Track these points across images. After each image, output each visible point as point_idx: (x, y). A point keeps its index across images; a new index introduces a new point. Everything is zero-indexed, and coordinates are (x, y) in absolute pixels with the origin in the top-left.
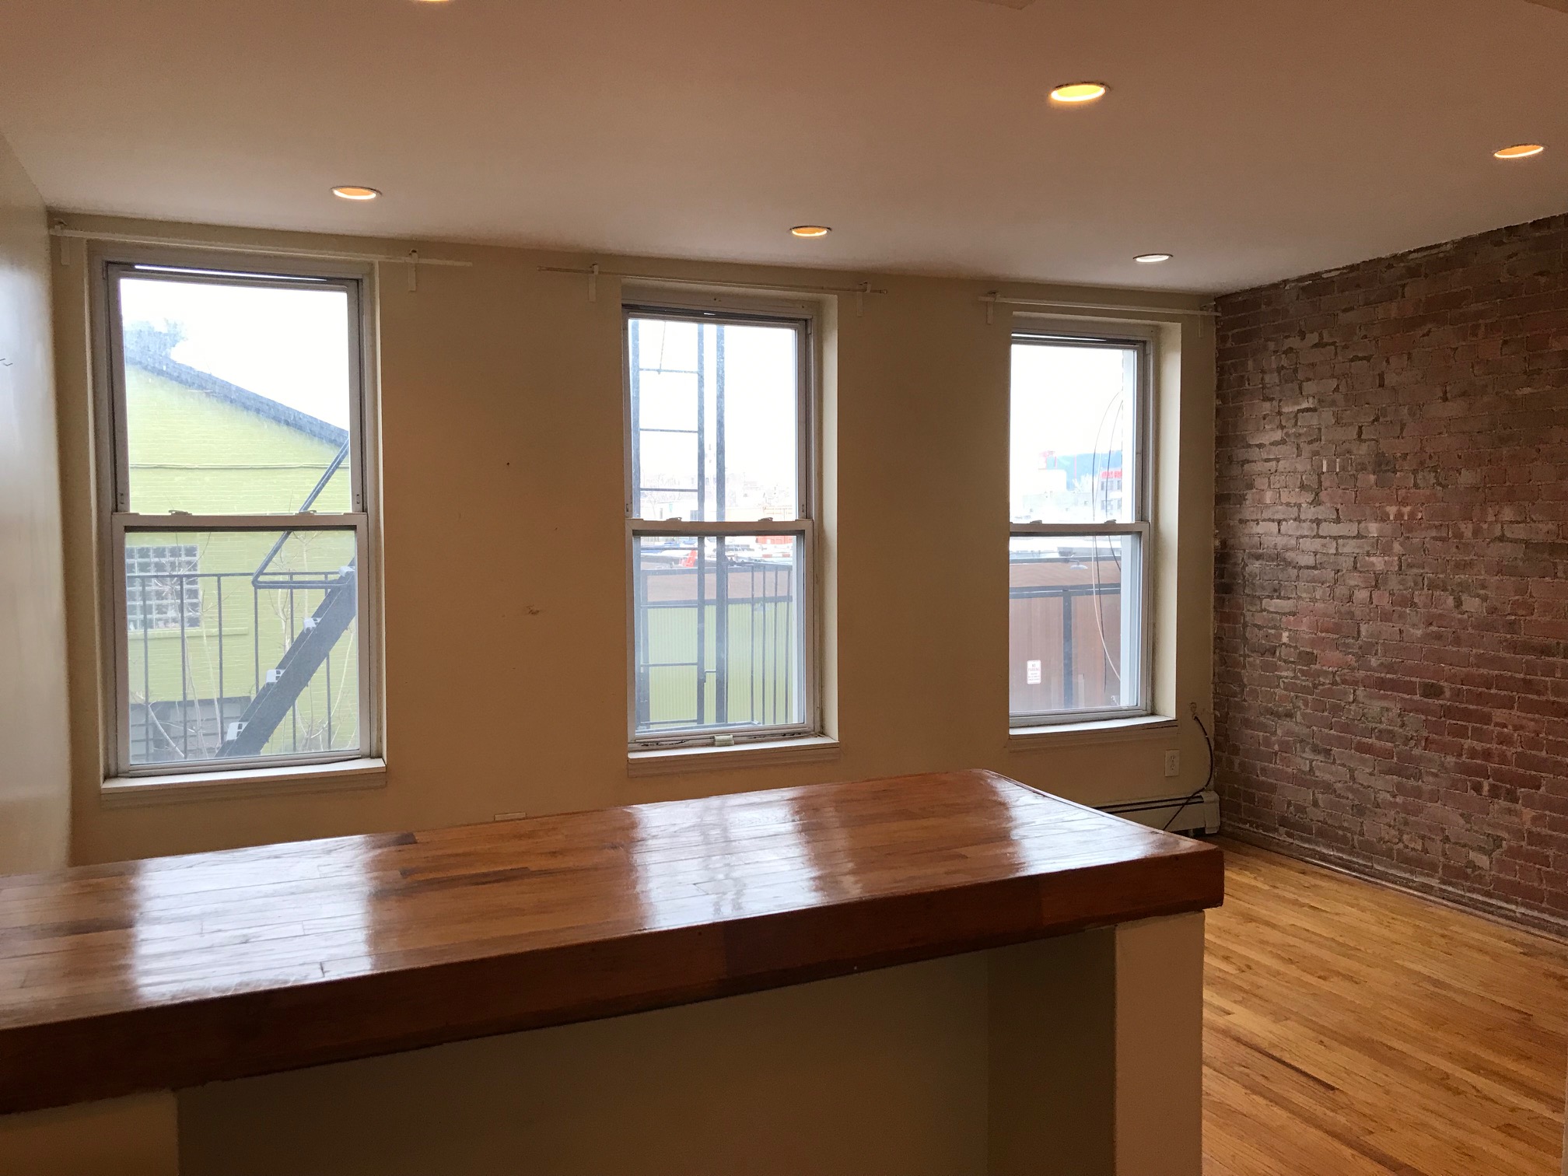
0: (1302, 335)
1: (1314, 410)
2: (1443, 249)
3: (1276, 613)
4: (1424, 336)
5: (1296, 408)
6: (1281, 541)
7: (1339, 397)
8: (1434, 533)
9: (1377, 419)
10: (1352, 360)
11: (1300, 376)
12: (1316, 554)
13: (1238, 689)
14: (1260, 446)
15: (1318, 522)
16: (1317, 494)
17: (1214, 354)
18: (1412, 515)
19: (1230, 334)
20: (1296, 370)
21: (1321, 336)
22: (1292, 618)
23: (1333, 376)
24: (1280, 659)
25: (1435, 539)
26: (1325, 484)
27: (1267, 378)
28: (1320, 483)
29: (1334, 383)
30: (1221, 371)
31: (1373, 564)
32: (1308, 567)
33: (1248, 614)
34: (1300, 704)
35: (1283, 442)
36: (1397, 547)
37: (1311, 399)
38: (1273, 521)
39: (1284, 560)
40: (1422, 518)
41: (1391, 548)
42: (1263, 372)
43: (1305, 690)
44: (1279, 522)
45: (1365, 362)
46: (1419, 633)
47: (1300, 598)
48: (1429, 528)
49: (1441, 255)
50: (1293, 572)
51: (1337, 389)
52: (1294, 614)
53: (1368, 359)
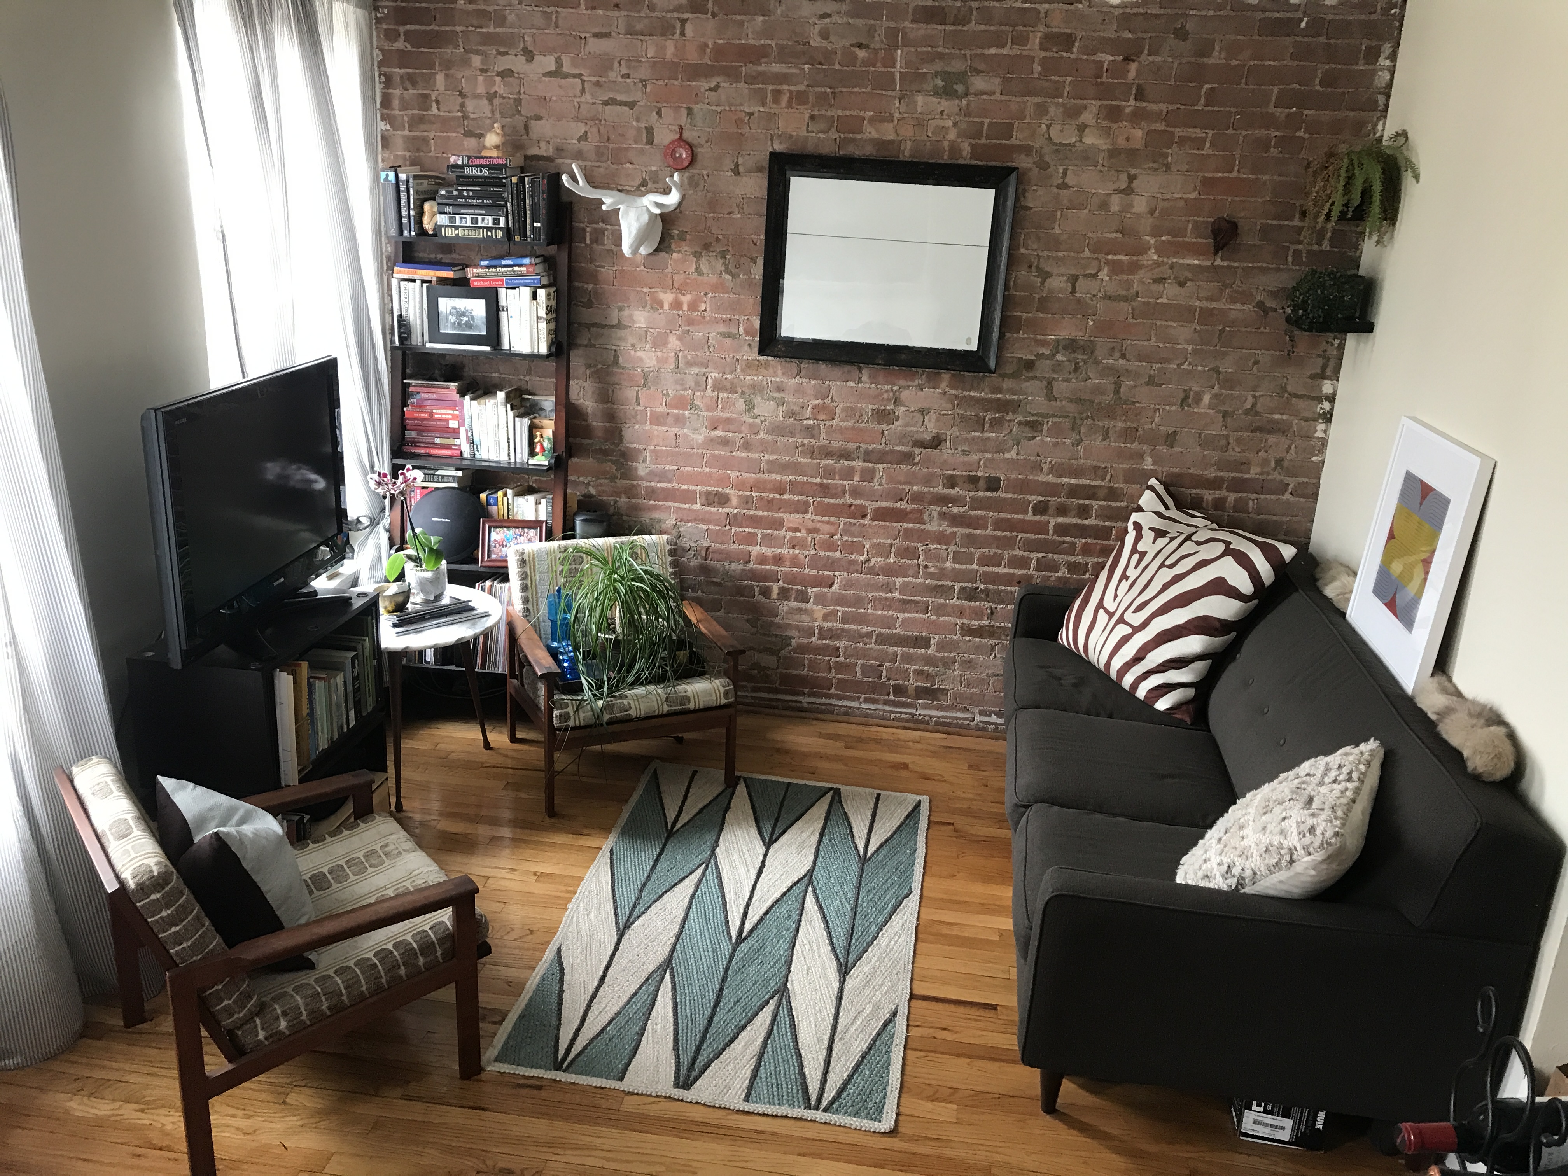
0: (529, 56)
4: (710, 89)
7: (584, 146)
8: (722, 328)
10: (606, 103)
18: (693, 306)
19: (400, 30)
21: (559, 62)
23: (577, 119)
25: (723, 335)
29: (582, 129)
31: (641, 359)
36: (674, 342)
40: (705, 310)
41: (665, 343)
42: (462, 95)
45: (626, 108)
46: (700, 438)
48: (716, 321)
51: (584, 137)
53: (631, 105)
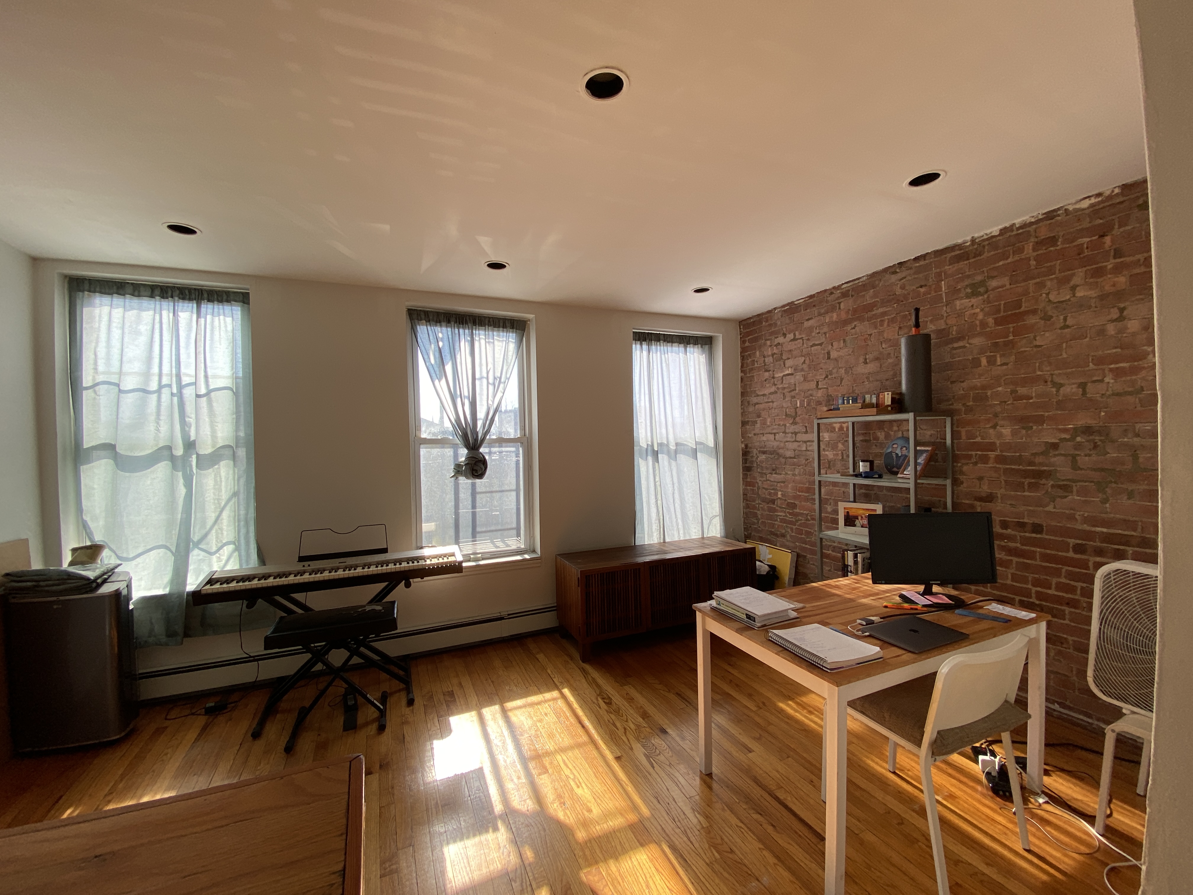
0: (785, 335)
1: (792, 374)
2: (861, 280)
3: (775, 482)
4: (852, 329)
5: (782, 375)
6: (776, 444)
7: (805, 366)
8: (862, 438)
9: (827, 377)
10: (812, 346)
11: (784, 357)
12: (794, 450)
13: (756, 521)
14: (764, 395)
15: (796, 433)
16: (794, 419)
17: (739, 350)
19: (747, 339)
20: (782, 354)
21: (795, 335)
22: (782, 484)
23: (802, 356)
24: (777, 506)
25: (862, 441)
26: (799, 413)
27: (766, 360)
28: (796, 413)
29: (803, 358)
30: (743, 358)
31: (827, 455)
32: (791, 458)
33: (760, 483)
34: (789, 530)
35: (776, 392)
36: (840, 446)
37: (790, 369)
38: (771, 434)
39: (778, 454)
41: (837, 447)
42: (764, 357)
43: (791, 523)
44: (775, 434)
45: (819, 347)
47: (786, 474)
49: (860, 284)
50: (783, 460)
51: (804, 362)
52: (784, 482)
53: (821, 344)
